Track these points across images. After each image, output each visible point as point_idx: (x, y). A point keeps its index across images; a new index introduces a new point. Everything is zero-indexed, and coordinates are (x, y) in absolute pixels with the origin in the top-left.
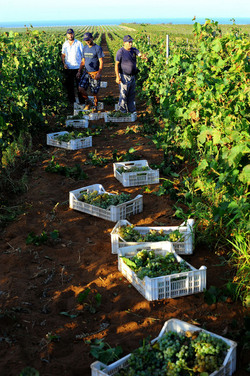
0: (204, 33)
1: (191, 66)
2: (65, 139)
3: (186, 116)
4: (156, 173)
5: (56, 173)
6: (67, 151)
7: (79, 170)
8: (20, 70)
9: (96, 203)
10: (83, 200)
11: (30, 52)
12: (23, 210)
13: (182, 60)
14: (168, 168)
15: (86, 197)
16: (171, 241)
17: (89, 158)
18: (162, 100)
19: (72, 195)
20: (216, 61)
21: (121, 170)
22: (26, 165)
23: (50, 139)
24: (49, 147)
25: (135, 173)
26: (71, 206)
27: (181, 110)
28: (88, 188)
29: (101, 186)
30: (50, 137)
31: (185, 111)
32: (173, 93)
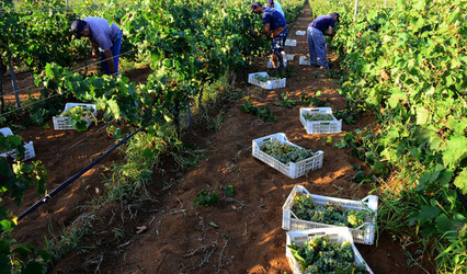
1: (388, 24)
2: (264, 80)
3: (373, 73)
4: (339, 123)
6: (264, 90)
7: (268, 113)
8: (226, 19)
9: (276, 155)
10: (264, 149)
11: (240, 5)
12: (207, 154)
13: (379, 16)
14: (350, 118)
15: (268, 146)
16: (350, 226)
17: (281, 99)
18: (349, 51)
19: (254, 143)
20: (416, 19)
21: (308, 117)
22: (226, 102)
23: (251, 78)
24: (250, 84)
25: (319, 122)
26: (253, 154)
27: (369, 66)
28: (271, 137)
29: (283, 135)
30: (251, 76)
31: (373, 67)
32: (362, 48)
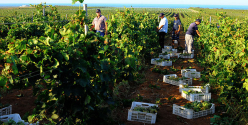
0: (220, 16)
2: (160, 61)
3: (212, 50)
4: (199, 73)
5: (157, 72)
6: (161, 66)
9: (174, 80)
10: (169, 79)
12: (146, 80)
16: (201, 89)
17: (171, 69)
19: (164, 77)
21: (184, 72)
24: (152, 65)
26: (164, 81)
27: (211, 47)
28: (171, 75)
29: (176, 75)
30: (152, 60)
